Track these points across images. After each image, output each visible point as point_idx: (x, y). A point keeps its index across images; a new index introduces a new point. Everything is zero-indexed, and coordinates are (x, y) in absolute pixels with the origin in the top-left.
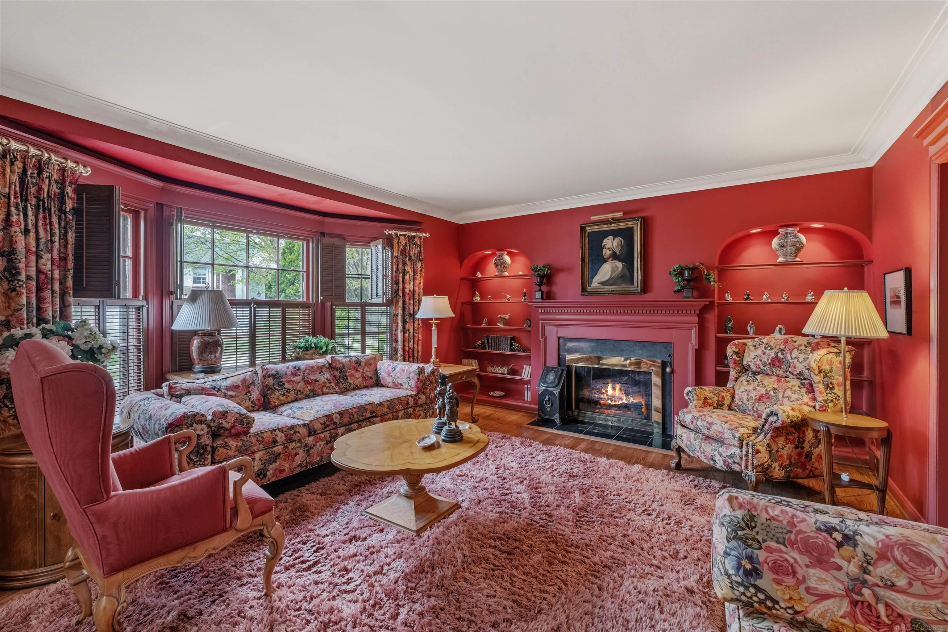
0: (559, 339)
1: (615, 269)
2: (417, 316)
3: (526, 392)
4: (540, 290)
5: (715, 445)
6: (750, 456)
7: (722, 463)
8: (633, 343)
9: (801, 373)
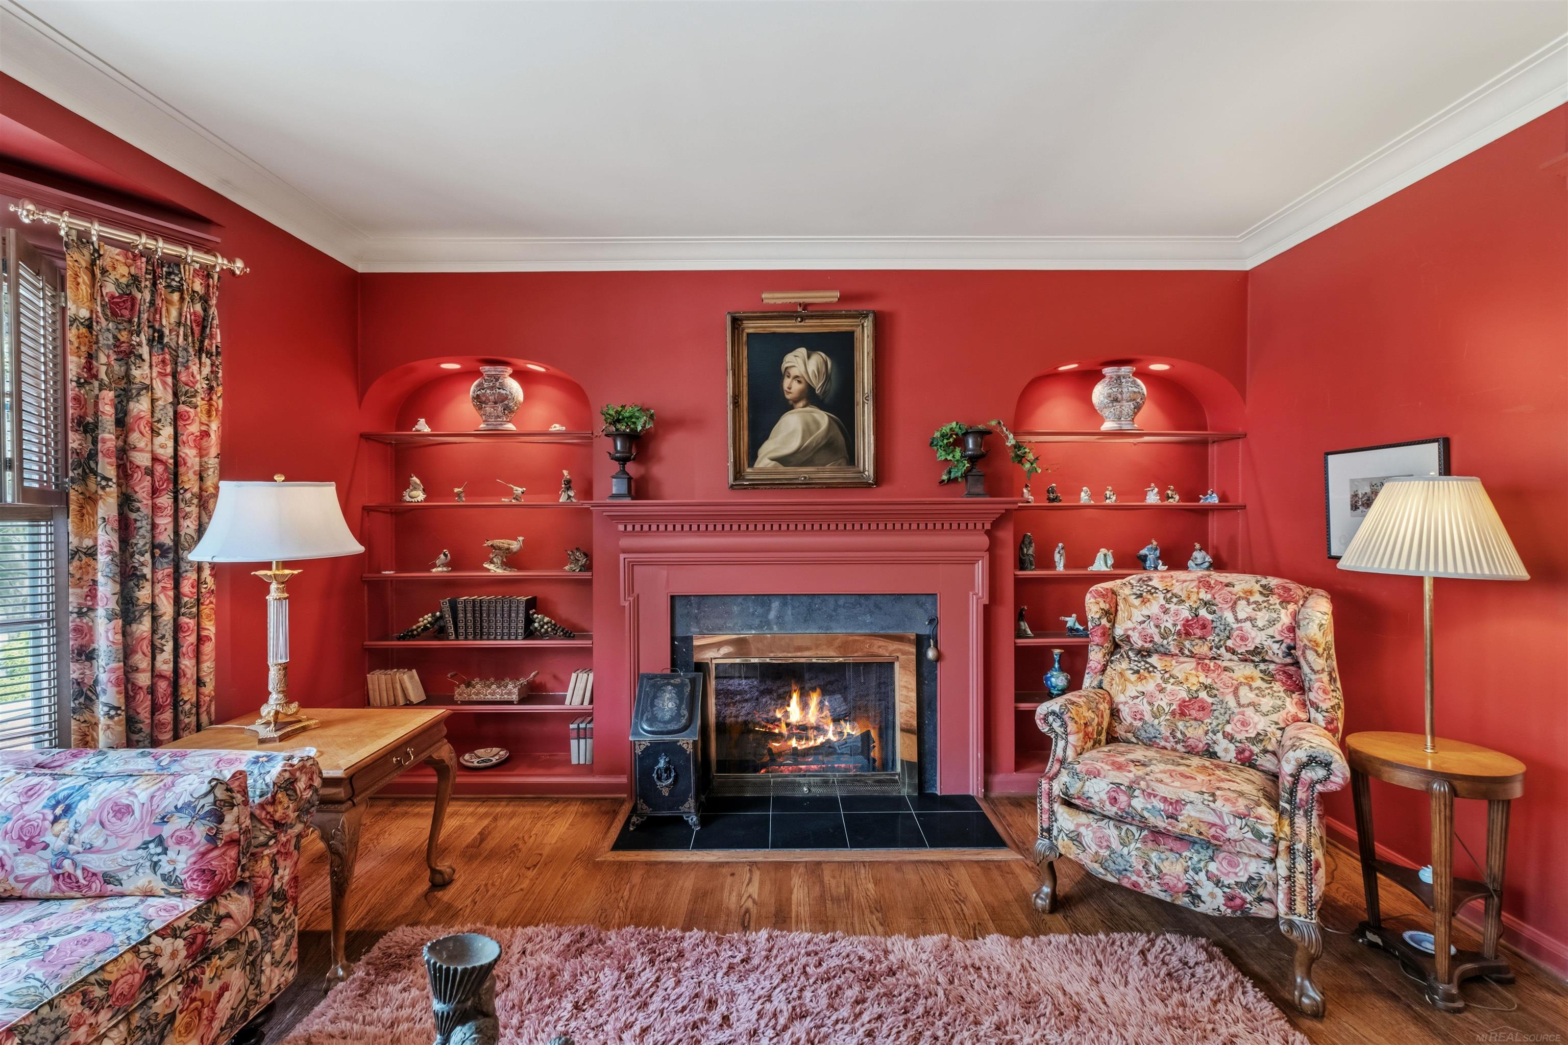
0: (672, 597)
1: (813, 427)
2: (195, 556)
3: (574, 743)
4: (624, 471)
5: (1193, 856)
6: (1300, 879)
7: (1220, 900)
8: (853, 600)
9: (1257, 651)
